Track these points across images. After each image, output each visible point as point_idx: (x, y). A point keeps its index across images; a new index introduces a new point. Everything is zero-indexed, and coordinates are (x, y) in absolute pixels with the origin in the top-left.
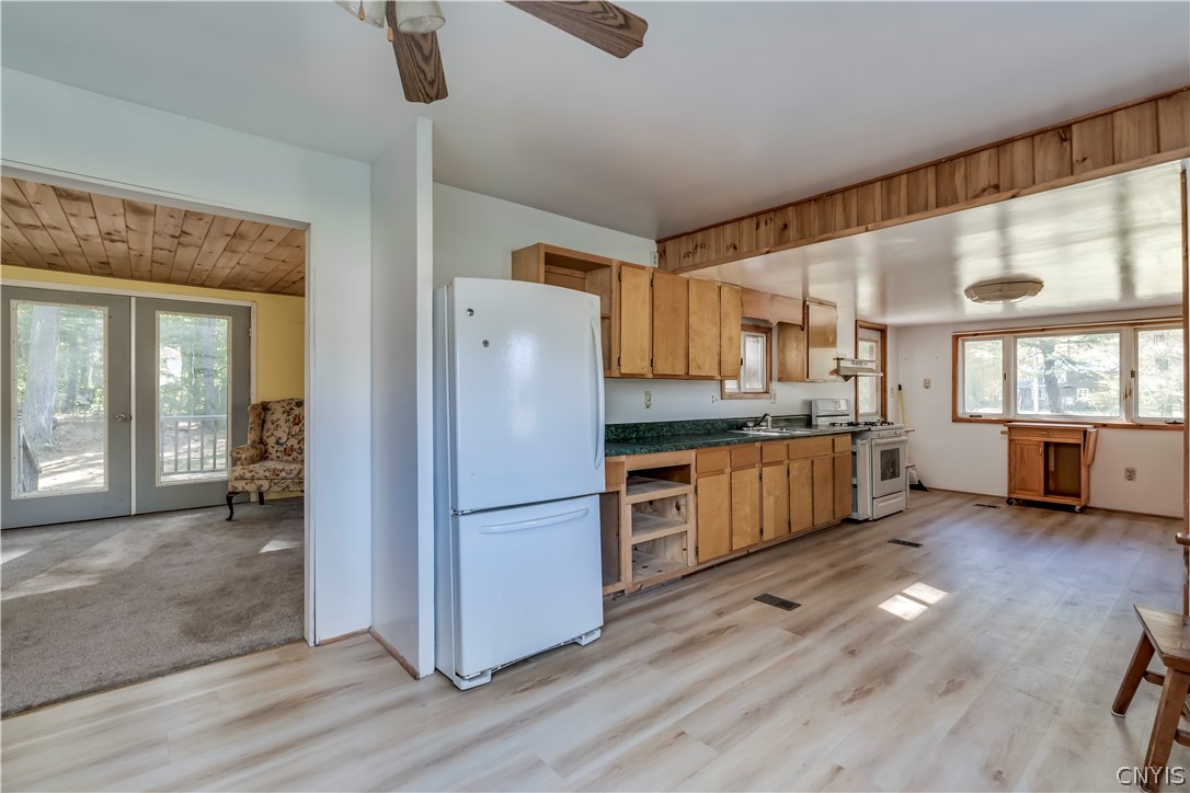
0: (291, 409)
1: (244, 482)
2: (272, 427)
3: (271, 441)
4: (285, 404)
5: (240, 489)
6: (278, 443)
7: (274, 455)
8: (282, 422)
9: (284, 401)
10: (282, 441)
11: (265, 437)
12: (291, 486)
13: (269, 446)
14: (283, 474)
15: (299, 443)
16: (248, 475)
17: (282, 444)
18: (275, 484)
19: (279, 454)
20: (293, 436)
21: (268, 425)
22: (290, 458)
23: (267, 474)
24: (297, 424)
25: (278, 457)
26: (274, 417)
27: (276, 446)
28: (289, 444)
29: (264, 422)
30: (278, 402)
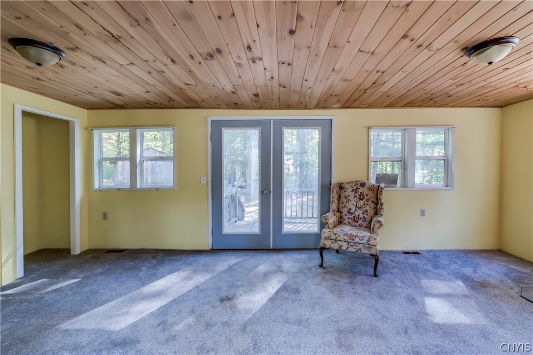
0: (357, 188)
1: (331, 241)
2: (345, 201)
3: (345, 211)
4: (353, 185)
5: (328, 246)
6: (349, 212)
7: (346, 221)
8: (351, 198)
9: (352, 182)
10: (352, 211)
11: (341, 208)
12: (363, 249)
13: (343, 214)
14: (357, 240)
15: (363, 213)
16: (333, 237)
17: (352, 214)
18: (351, 246)
19: (350, 220)
20: (359, 208)
21: (343, 199)
22: (357, 224)
23: (346, 237)
24: (362, 200)
25: (349, 223)
26: (347, 194)
27: (348, 215)
28: (357, 214)
29: (340, 197)
30: (349, 183)
